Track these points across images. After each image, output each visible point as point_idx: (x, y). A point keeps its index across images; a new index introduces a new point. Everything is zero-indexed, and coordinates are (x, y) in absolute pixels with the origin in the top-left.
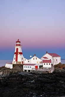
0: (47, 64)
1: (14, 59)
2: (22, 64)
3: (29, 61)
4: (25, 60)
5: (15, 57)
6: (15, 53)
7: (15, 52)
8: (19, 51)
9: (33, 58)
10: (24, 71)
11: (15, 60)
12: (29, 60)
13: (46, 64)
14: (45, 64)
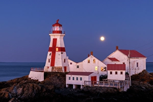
0: (116, 73)
1: (47, 60)
2: (64, 71)
3: (78, 67)
4: (71, 63)
5: (49, 57)
6: (50, 49)
7: (51, 46)
8: (59, 45)
9: (86, 60)
10: (67, 86)
11: (50, 63)
12: (78, 64)
13: (114, 72)
14: (111, 73)
